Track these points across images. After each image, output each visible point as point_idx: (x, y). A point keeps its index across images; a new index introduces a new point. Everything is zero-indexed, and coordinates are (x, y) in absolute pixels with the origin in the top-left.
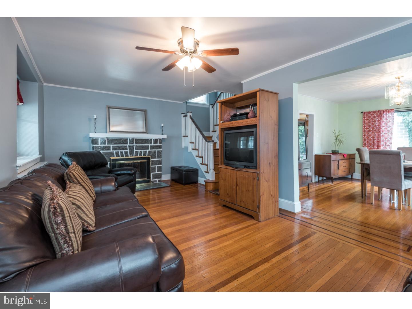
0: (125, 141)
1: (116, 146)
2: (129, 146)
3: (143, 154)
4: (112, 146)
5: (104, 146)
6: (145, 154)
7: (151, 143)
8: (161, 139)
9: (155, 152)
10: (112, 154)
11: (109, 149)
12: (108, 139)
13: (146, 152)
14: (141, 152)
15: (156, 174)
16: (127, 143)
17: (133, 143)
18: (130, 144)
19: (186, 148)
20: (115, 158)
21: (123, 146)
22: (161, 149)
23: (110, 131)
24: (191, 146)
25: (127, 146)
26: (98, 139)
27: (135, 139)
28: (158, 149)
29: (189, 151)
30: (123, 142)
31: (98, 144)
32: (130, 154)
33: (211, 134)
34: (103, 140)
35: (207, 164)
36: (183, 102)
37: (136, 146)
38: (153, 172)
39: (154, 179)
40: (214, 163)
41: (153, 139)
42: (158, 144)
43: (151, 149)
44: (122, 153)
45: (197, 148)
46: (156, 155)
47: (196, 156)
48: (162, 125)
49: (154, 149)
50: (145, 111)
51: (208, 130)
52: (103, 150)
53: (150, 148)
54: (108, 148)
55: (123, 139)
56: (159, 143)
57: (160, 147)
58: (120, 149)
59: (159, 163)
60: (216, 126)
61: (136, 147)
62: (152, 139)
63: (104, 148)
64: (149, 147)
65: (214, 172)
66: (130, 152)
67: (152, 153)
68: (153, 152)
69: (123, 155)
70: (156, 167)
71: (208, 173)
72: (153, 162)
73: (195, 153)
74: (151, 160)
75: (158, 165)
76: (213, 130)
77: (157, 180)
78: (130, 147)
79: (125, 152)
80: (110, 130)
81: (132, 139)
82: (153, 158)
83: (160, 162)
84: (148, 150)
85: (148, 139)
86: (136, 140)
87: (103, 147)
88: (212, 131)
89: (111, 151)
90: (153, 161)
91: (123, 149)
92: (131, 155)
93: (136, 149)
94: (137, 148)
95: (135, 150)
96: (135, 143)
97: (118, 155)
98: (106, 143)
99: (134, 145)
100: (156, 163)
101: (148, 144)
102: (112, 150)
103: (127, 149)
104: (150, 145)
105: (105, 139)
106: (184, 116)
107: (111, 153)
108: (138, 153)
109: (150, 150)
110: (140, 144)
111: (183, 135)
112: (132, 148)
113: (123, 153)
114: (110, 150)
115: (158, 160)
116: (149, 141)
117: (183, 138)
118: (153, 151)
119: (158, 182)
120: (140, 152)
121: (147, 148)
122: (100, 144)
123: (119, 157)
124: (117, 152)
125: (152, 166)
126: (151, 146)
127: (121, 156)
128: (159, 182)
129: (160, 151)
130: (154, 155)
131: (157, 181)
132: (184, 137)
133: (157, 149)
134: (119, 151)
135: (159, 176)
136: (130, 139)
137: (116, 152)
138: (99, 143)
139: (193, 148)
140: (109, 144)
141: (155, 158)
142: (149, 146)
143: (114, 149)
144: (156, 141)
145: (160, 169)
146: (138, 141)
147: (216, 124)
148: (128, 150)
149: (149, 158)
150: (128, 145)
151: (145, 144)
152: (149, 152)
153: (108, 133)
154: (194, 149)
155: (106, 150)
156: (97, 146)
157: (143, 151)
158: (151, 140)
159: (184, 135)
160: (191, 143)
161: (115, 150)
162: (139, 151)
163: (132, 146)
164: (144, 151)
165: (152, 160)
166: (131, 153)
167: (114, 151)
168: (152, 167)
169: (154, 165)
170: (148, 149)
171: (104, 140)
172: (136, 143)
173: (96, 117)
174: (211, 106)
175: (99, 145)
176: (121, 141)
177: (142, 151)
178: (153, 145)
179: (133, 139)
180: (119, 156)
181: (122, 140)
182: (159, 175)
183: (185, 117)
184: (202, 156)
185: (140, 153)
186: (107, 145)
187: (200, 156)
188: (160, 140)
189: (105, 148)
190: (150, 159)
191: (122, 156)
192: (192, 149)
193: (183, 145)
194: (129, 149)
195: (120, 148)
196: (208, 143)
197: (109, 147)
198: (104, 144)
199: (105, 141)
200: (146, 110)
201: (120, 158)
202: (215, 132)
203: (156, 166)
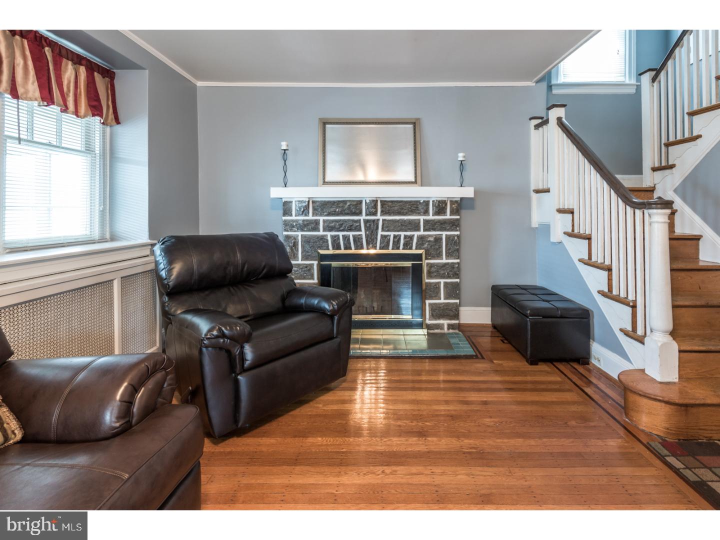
0: (354, 207)
1: (333, 221)
2: (366, 221)
3: (404, 245)
4: (324, 221)
5: (303, 221)
6: (408, 245)
7: (426, 212)
8: (456, 202)
9: (438, 239)
10: (323, 239)
11: (316, 229)
12: (313, 202)
13: (411, 237)
14: (397, 239)
15: (441, 304)
16: (360, 213)
17: (376, 211)
18: (367, 215)
19: (546, 229)
20: (331, 251)
21: (349, 220)
22: (457, 231)
23: (325, 183)
24: (561, 224)
25: (359, 221)
26: (291, 202)
27: (381, 201)
28: (448, 230)
29: (553, 239)
30: (351, 211)
31: (291, 215)
32: (368, 244)
33: (648, 179)
34: (300, 205)
35: (635, 302)
36: (537, 82)
37: (383, 220)
38: (431, 298)
39: (436, 319)
40: (673, 300)
41: (433, 201)
42: (448, 216)
43: (424, 230)
44: (346, 238)
45: (584, 229)
46: (441, 247)
47: (580, 260)
48: (461, 157)
49: (434, 230)
50: (415, 124)
51: (636, 168)
52: (302, 230)
53: (424, 227)
54: (314, 226)
55: (350, 201)
56: (452, 213)
57: (454, 225)
58: (342, 228)
59: (451, 273)
60: (670, 148)
61: (383, 225)
62: (429, 201)
63: (305, 226)
64: (419, 223)
65: (675, 346)
66: (367, 236)
67: (430, 241)
68: (432, 239)
69: (350, 243)
70: (440, 282)
71: (641, 340)
72: (433, 269)
73: (577, 249)
74: (425, 262)
75: (449, 277)
76: (657, 165)
77: (445, 322)
78: (368, 225)
79: (354, 236)
80: (324, 178)
81: (373, 201)
82: (433, 258)
83: (454, 271)
84: (416, 234)
85: (419, 202)
86: (384, 203)
87: (301, 222)
88: (654, 169)
89: (321, 233)
90: (431, 266)
91: (350, 230)
92: (371, 246)
93: (383, 230)
94: (387, 226)
95: (380, 233)
96: (382, 211)
97: (337, 246)
98: (308, 214)
99: (380, 217)
100: (442, 272)
101: (419, 214)
102: (324, 230)
103: (360, 230)
104: (422, 218)
105: (305, 202)
106: (537, 127)
107: (321, 239)
108: (389, 240)
109: (422, 233)
110: (394, 215)
111: (533, 187)
112: (371, 227)
113: (349, 239)
114: (319, 231)
115: (448, 264)
116: (420, 207)
117: (534, 196)
118: (429, 236)
119: (448, 329)
120: (395, 237)
121: (415, 226)
122: (296, 216)
123: (341, 249)
124: (335, 236)
125: (427, 281)
126: (426, 222)
127: (346, 248)
128: (451, 331)
129: (454, 236)
130: (434, 249)
131: (446, 327)
132: (537, 191)
133: (445, 230)
134: (341, 234)
135: (452, 313)
136: (368, 201)
137: (332, 237)
138: (294, 213)
139: (570, 230)
140: (316, 216)
141: (439, 256)
142: (419, 220)
143: (329, 227)
144: (440, 207)
145: (454, 291)
146: (389, 206)
147: (672, 139)
148: (363, 233)
149: (418, 257)
150: (363, 217)
151: (410, 215)
152: (421, 239)
153: (321, 186)
154: (571, 235)
155: (309, 231)
156: (289, 221)
157: (402, 234)
158: (427, 203)
159: (536, 188)
160: (560, 211)
161: (330, 231)
162: (392, 234)
163: (374, 221)
164: (405, 237)
165: (428, 264)
166: (371, 242)
167: (329, 234)
168: (430, 283)
169: (436, 277)
170: (419, 230)
171: (304, 204)
172: (383, 213)
173: (288, 146)
174: (646, 78)
175: (294, 218)
176: (346, 206)
177: (400, 236)
178: (431, 217)
179: (377, 201)
180: (339, 248)
181: (348, 204)
182: (451, 310)
183: (540, 129)
184: (607, 262)
185: (394, 241)
186: (310, 217)
187: (600, 261)
188: (452, 202)
189: (308, 225)
190: (421, 260)
191: (348, 247)
192: (565, 233)
193: (536, 219)
194: (367, 229)
195: (341, 225)
196: (637, 211)
197: (317, 223)
198: (306, 215)
199: (307, 207)
200: (418, 119)
201: (343, 251)
202: (667, 172)
203: (442, 281)
